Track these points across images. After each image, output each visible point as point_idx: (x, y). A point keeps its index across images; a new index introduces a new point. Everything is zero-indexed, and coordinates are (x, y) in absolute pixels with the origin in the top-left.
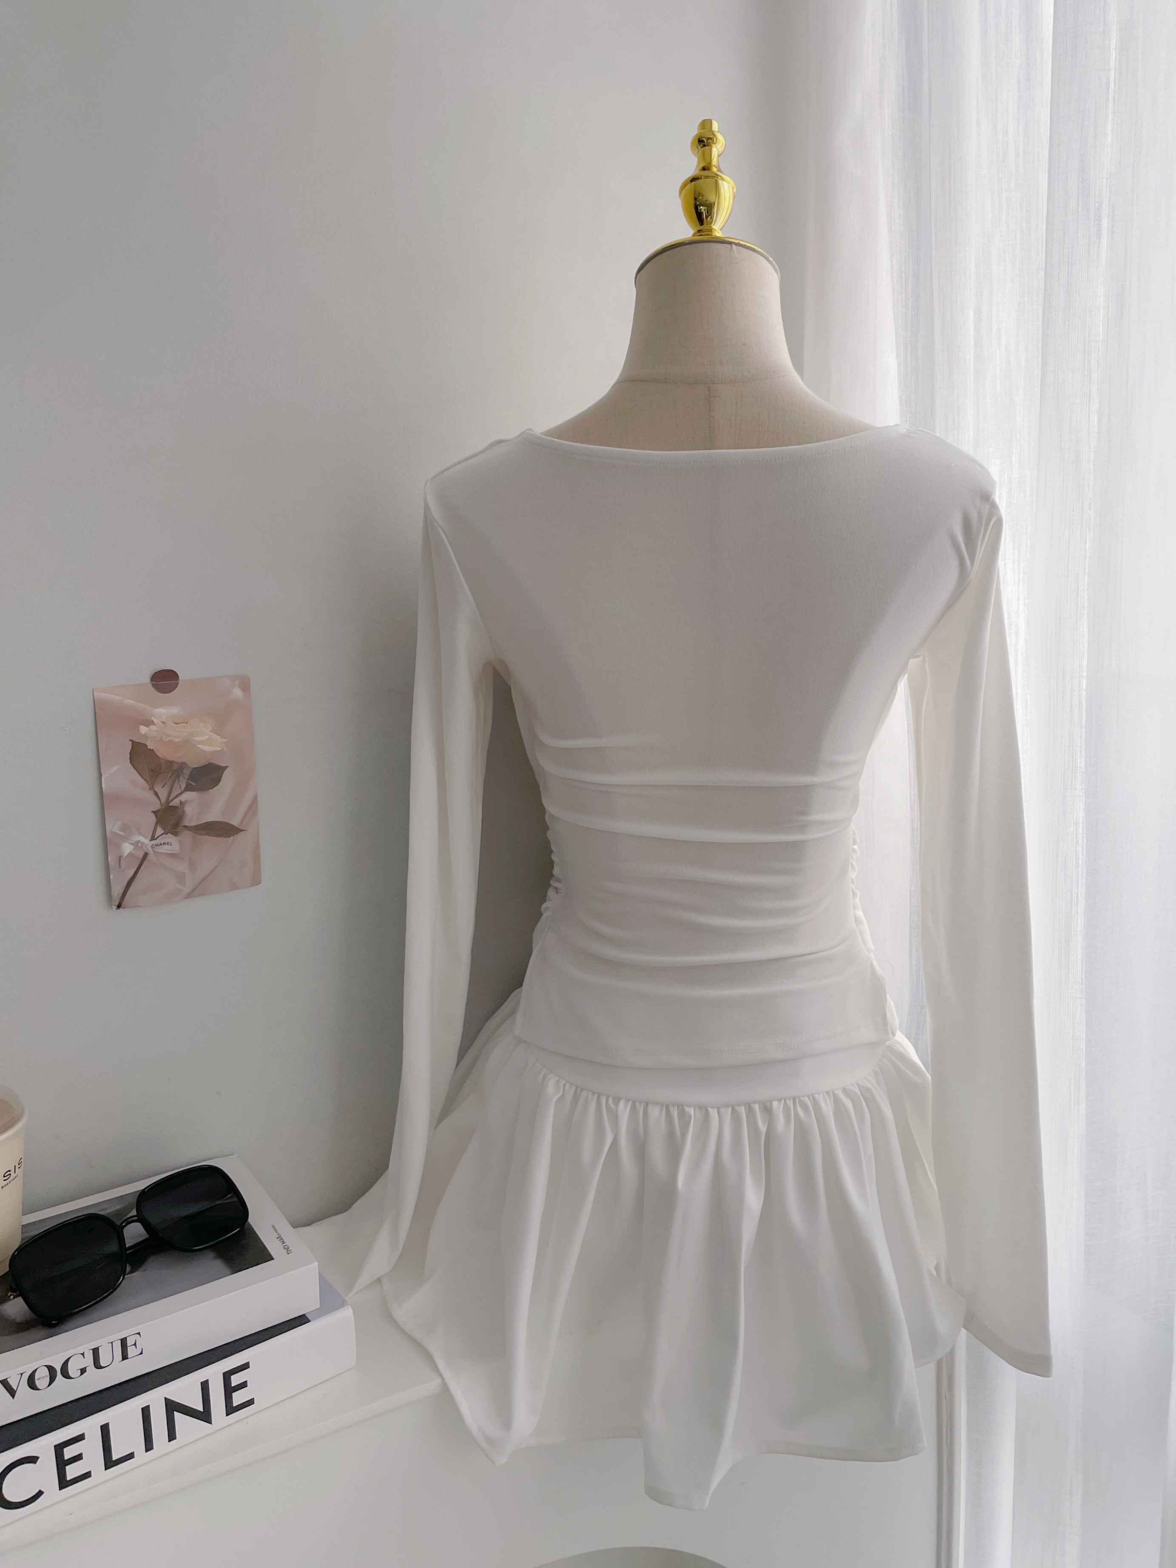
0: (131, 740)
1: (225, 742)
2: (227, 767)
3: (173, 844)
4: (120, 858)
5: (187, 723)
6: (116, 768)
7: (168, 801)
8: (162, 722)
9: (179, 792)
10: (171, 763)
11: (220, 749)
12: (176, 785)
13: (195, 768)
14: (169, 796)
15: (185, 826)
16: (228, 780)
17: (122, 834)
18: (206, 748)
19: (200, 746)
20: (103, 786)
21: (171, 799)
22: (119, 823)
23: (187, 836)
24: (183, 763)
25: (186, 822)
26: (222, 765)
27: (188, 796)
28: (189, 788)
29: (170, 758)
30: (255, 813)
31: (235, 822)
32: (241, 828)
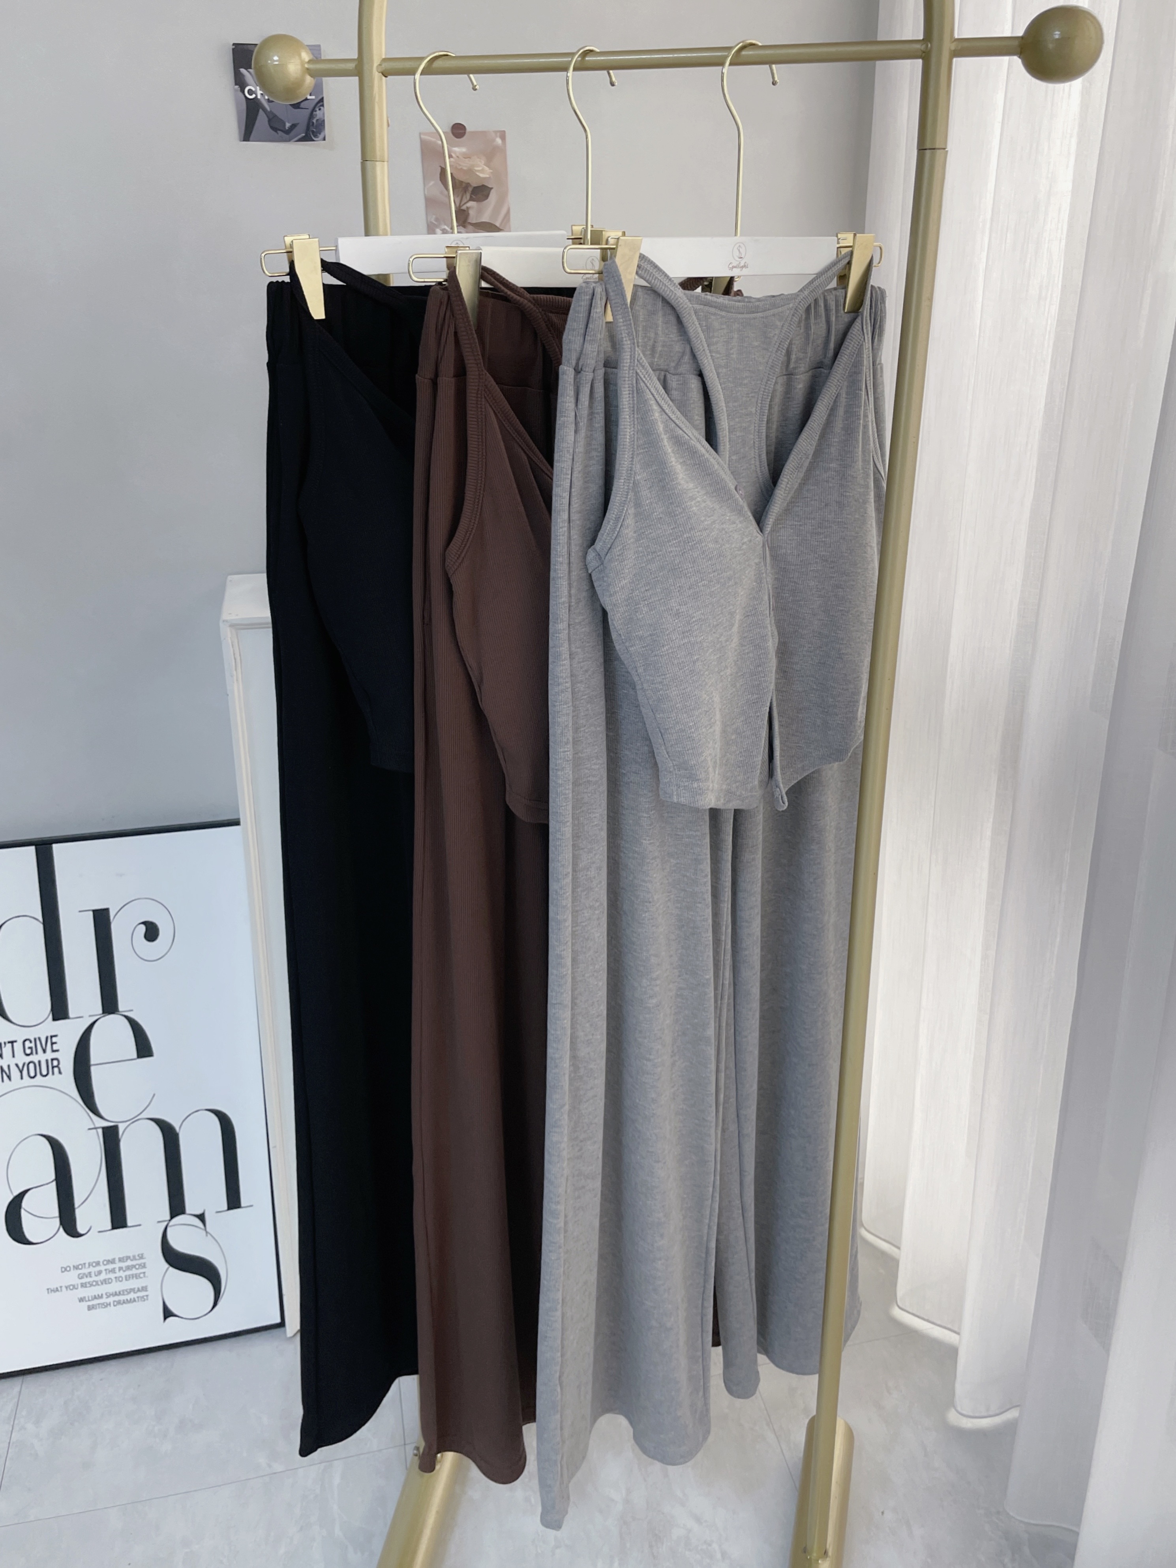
0: (440, 166)
1: (492, 172)
2: (492, 188)
3: (463, 231)
5: (470, 158)
6: (432, 183)
7: (460, 206)
8: (458, 157)
9: (466, 201)
10: (462, 182)
11: (488, 176)
12: (464, 197)
13: (475, 187)
14: (460, 203)
15: (470, 223)
16: (493, 196)
17: (436, 223)
18: (481, 175)
19: (478, 173)
20: (426, 193)
21: (463, 203)
22: (434, 217)
23: (470, 227)
24: (469, 183)
25: (471, 220)
26: (490, 187)
27: (471, 204)
28: (471, 199)
29: (461, 179)
30: (509, 220)
31: (498, 224)
32: (501, 228)
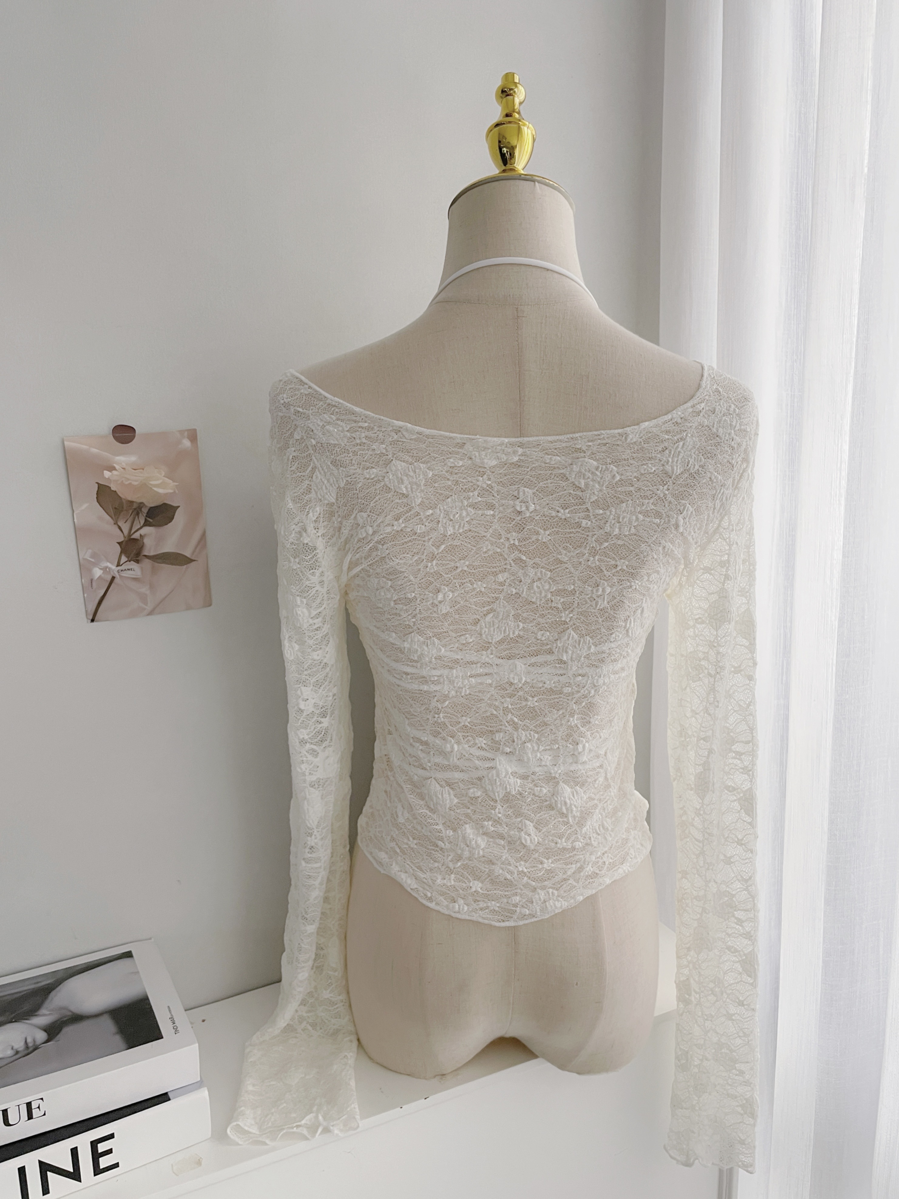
0: (97, 483)
1: (176, 485)
2: (179, 507)
3: (135, 569)
4: (92, 580)
5: (143, 469)
6: (85, 506)
7: (130, 534)
8: (123, 468)
9: (139, 527)
10: (132, 502)
11: (172, 491)
12: (136, 521)
13: (151, 508)
14: (130, 530)
15: (145, 556)
16: (180, 518)
17: (93, 560)
18: (161, 491)
19: (155, 489)
20: (75, 521)
21: (133, 532)
22: (90, 551)
23: (147, 563)
24: (141, 503)
25: (146, 552)
26: (175, 505)
27: (146, 530)
28: (146, 524)
29: (130, 499)
30: (205, 546)
31: (188, 553)
32: (193, 558)
